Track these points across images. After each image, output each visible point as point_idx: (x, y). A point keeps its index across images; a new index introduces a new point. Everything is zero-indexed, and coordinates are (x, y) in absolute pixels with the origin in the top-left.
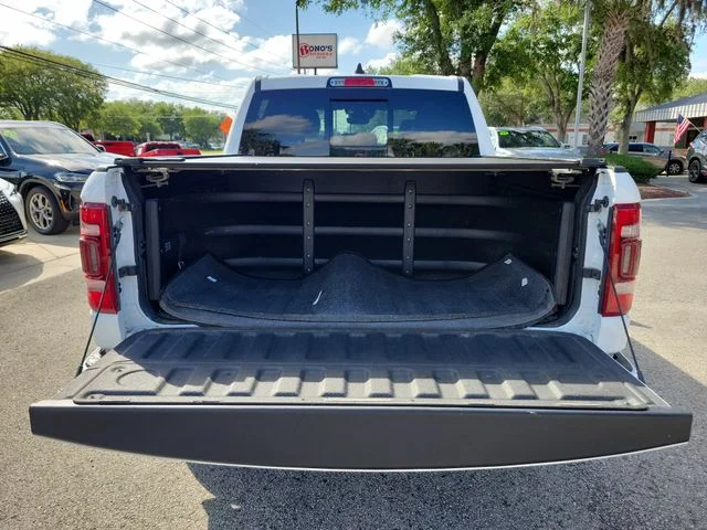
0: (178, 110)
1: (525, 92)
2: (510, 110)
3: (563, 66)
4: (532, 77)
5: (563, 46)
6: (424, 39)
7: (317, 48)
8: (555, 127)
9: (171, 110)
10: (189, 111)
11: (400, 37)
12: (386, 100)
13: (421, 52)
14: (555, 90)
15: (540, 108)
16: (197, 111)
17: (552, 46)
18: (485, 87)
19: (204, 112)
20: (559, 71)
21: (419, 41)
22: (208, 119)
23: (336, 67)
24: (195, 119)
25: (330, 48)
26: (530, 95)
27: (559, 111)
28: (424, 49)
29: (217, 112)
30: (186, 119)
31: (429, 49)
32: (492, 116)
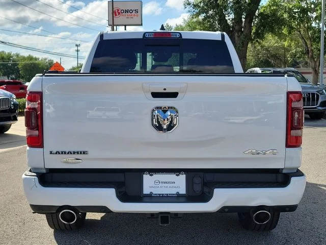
0: (15, 57)
1: (286, 44)
2: (275, 56)
3: (314, 25)
4: (290, 33)
5: (313, 11)
6: (207, 5)
7: (127, 11)
8: (311, 70)
9: (9, 57)
10: (24, 58)
11: (189, 4)
12: (179, 46)
13: (204, 15)
14: (308, 42)
15: (298, 56)
16: (30, 58)
17: (304, 11)
18: (253, 40)
19: (36, 59)
20: (310, 28)
21: (203, 7)
22: (39, 64)
23: (142, 25)
24: (28, 64)
25: (137, 11)
26: (290, 46)
27: (312, 57)
28: (207, 13)
29: (46, 59)
30: (21, 64)
31: (211, 12)
32: (262, 61)
